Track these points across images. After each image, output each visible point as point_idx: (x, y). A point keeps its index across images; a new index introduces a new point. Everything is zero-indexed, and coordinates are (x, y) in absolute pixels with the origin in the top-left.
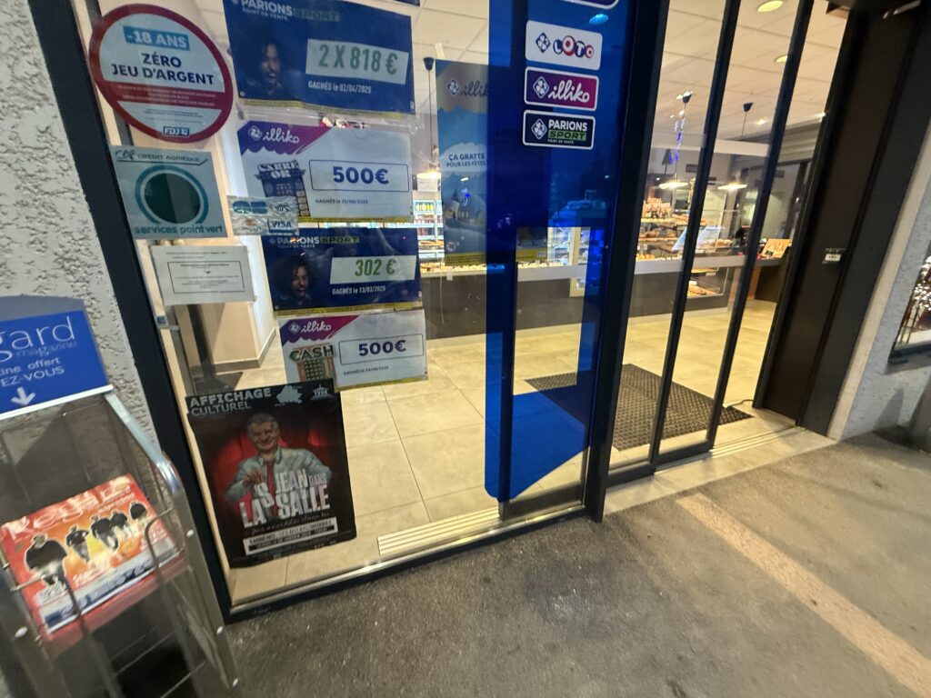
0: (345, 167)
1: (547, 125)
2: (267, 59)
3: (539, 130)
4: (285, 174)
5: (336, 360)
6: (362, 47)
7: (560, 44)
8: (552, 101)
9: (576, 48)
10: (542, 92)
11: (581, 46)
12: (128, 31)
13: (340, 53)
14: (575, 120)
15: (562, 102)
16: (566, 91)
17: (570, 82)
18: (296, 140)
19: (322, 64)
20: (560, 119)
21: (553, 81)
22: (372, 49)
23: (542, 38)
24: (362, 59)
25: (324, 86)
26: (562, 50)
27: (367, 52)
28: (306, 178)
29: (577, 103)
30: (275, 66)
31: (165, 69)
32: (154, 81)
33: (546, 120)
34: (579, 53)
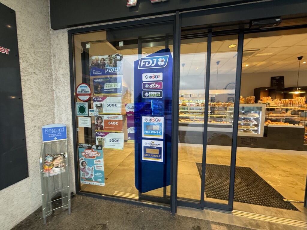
0: (109, 104)
1: (149, 93)
2: (99, 88)
3: (147, 95)
4: (100, 105)
5: (105, 142)
6: (112, 83)
7: (151, 77)
8: (150, 88)
9: (155, 77)
10: (147, 87)
11: (156, 76)
12: (80, 87)
13: (109, 85)
14: (157, 92)
15: (153, 88)
16: (153, 86)
17: (154, 84)
18: (102, 100)
19: (107, 87)
20: (152, 92)
21: (150, 84)
22: (114, 83)
23: (146, 76)
24: (112, 85)
25: (107, 90)
26: (152, 78)
27: (113, 84)
28: (103, 106)
29: (157, 88)
30: (100, 88)
31: (83, 91)
32: (82, 93)
33: (148, 92)
34: (156, 77)
